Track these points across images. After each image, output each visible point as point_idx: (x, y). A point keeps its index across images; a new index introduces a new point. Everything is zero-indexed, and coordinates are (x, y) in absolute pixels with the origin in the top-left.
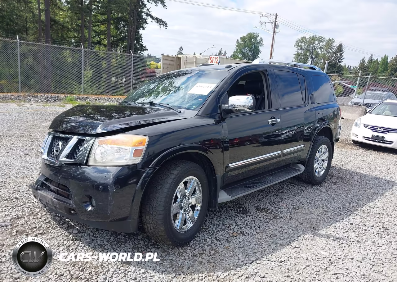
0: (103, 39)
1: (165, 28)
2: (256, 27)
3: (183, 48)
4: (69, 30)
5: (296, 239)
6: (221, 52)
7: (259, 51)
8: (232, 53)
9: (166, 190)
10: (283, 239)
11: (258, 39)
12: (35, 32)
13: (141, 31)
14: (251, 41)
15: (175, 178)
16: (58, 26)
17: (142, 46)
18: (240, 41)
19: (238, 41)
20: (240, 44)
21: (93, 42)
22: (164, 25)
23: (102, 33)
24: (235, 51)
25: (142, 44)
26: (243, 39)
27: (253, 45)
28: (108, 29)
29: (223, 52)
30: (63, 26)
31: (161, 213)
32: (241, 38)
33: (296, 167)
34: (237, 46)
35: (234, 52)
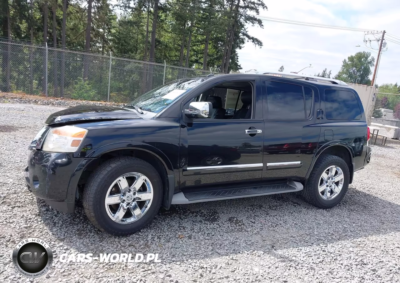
0: (200, 58)
1: (260, 47)
2: (359, 45)
3: (284, 67)
4: (171, 49)
5: (241, 252)
6: (325, 72)
7: (369, 71)
8: (337, 73)
9: (99, 180)
10: (226, 249)
11: (369, 59)
12: (142, 51)
13: (238, 50)
14: (360, 61)
15: (111, 170)
16: (162, 46)
17: (236, 65)
18: (347, 60)
19: (345, 60)
20: (347, 64)
21: (192, 61)
22: (259, 44)
23: (199, 52)
24: (341, 71)
25: (238, 63)
26: (351, 59)
27: (362, 65)
28: (206, 48)
29: (328, 72)
30: (166, 46)
31: (92, 200)
32: (349, 58)
33: (292, 185)
34: (343, 66)
35: (340, 73)
